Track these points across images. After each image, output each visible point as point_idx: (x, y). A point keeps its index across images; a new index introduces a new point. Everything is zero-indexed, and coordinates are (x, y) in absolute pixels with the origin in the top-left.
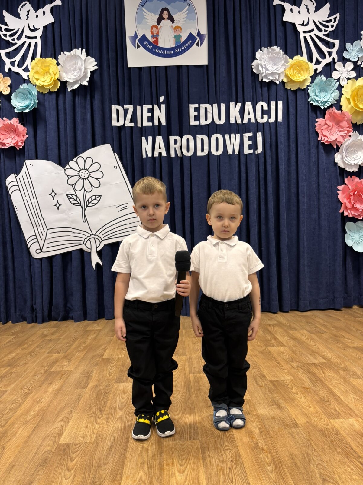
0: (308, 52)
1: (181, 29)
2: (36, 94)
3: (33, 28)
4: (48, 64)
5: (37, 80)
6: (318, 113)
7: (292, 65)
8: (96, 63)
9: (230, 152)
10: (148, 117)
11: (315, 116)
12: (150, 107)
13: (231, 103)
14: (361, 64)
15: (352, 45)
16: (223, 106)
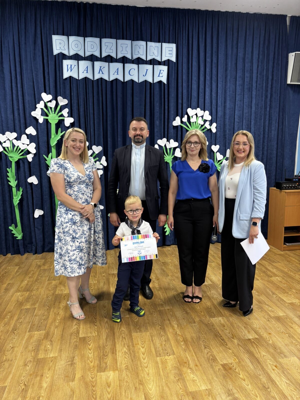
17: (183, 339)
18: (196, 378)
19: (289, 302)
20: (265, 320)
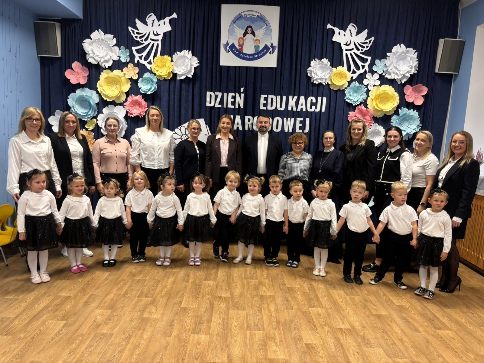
0: (348, 65)
1: (260, 41)
2: (156, 81)
3: (156, 34)
4: (165, 61)
5: (157, 71)
6: (351, 108)
7: (335, 74)
8: (198, 61)
9: (286, 130)
10: (232, 102)
11: (348, 109)
12: (233, 94)
13: (290, 96)
14: (385, 75)
15: (380, 61)
16: (284, 98)
17: (277, 320)
18: (277, 349)
19: (398, 304)
20: (365, 316)
